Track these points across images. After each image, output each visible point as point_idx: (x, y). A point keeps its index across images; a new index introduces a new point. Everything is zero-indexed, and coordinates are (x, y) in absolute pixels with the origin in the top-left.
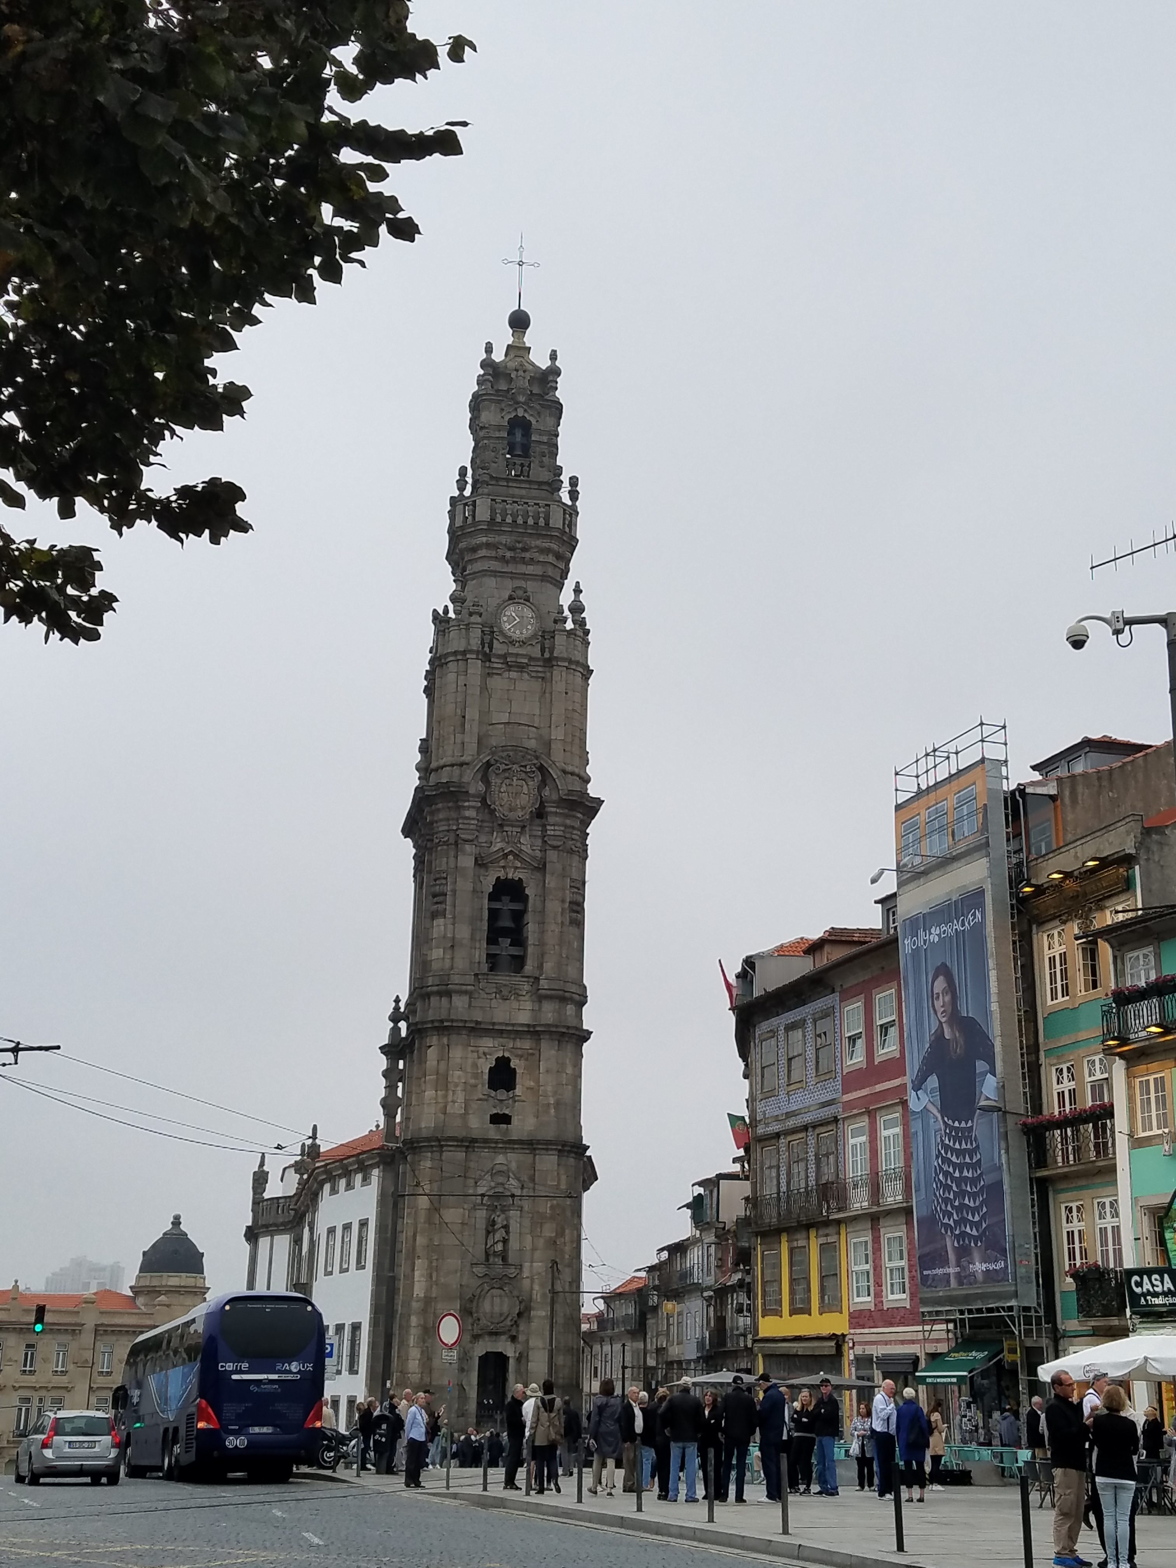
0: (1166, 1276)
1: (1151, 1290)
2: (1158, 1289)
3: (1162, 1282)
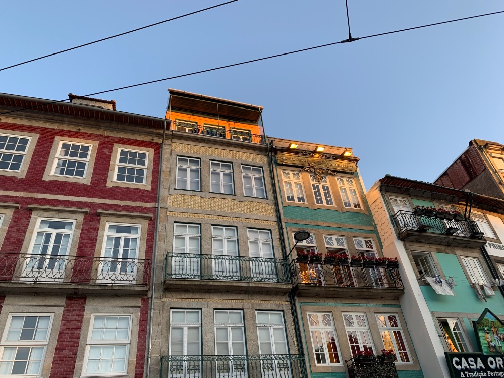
0: (479, 359)
1: (468, 368)
2: (474, 367)
3: (476, 363)
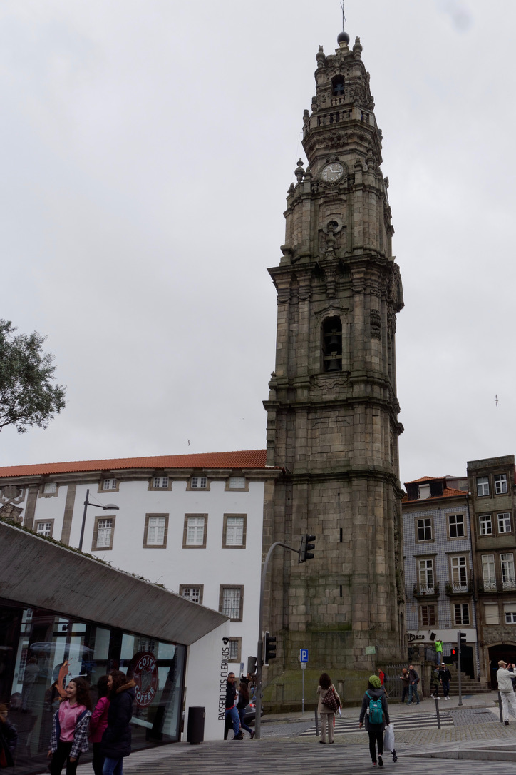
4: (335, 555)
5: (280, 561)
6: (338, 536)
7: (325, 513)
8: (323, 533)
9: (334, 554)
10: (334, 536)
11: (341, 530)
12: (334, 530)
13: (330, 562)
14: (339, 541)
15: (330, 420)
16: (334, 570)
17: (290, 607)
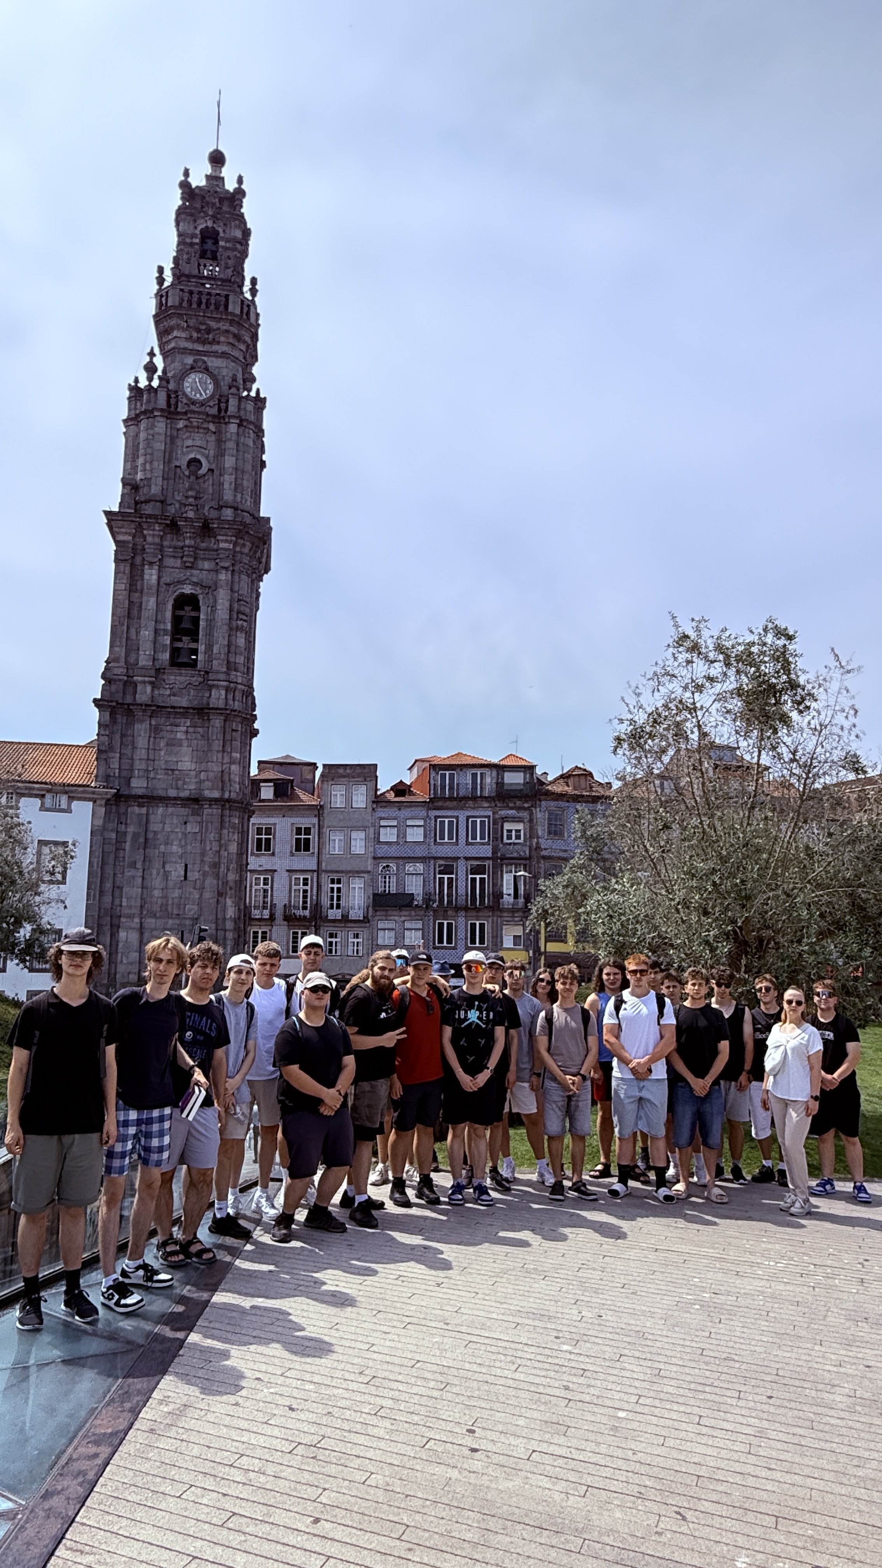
4: (176, 895)
5: (107, 899)
6: (183, 873)
7: (166, 844)
8: (164, 867)
9: (176, 893)
10: (176, 871)
11: (186, 866)
12: (178, 866)
13: (170, 902)
14: (183, 878)
15: (179, 729)
16: (175, 912)
17: (120, 955)
